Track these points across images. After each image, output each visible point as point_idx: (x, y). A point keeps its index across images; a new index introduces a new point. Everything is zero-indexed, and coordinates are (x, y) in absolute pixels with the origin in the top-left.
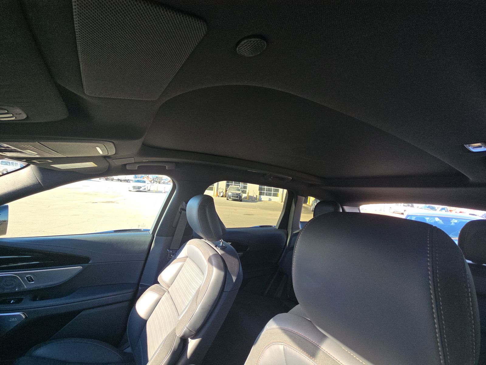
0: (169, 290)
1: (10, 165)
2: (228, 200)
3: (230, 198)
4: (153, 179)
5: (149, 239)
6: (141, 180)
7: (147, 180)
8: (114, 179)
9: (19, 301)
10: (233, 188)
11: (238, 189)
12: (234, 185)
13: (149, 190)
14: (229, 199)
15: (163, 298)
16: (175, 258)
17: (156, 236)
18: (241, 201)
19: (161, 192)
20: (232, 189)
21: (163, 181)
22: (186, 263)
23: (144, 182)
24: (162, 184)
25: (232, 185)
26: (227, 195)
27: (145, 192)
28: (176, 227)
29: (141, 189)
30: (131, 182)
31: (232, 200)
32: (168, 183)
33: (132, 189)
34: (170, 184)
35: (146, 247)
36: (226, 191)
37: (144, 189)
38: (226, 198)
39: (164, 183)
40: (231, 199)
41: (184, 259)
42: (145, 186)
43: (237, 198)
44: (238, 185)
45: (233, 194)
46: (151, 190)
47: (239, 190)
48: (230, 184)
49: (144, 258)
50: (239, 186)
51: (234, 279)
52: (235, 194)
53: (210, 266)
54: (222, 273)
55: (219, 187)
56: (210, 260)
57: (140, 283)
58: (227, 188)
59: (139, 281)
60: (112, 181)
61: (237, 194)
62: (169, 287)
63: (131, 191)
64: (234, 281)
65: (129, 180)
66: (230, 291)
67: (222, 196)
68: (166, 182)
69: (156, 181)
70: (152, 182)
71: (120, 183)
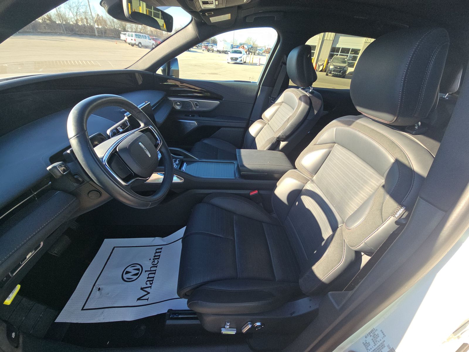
0: (269, 123)
1: (142, 38)
2: (327, 75)
3: (330, 73)
4: (248, 50)
5: (257, 88)
6: (238, 51)
7: (243, 50)
8: (214, 50)
9: (193, 116)
10: (338, 59)
11: (343, 60)
12: (340, 55)
13: (245, 62)
14: (329, 75)
15: (265, 127)
16: (274, 103)
17: (262, 85)
18: (344, 77)
19: (256, 64)
20: (336, 61)
21: (257, 52)
22: (282, 106)
23: (241, 53)
24: (256, 55)
25: (337, 55)
26: (328, 69)
27: (242, 64)
28: (276, 80)
29: (238, 61)
30: (229, 53)
31: (333, 76)
32: (263, 54)
33: (230, 61)
34: (265, 56)
35: (255, 93)
36: (328, 63)
37: (240, 61)
38: (325, 73)
39: (259, 54)
40: (332, 74)
41: (281, 104)
42: (241, 57)
43: (339, 73)
44: (345, 55)
45: (336, 67)
46: (246, 62)
47: (344, 62)
48: (335, 53)
49: (253, 102)
50: (346, 57)
51: (316, 112)
52: (338, 67)
53: (300, 102)
54: (308, 107)
55: (320, 59)
56: (300, 99)
57: (251, 119)
58: (329, 60)
59: (250, 118)
60: (213, 53)
61: (341, 68)
62: (269, 121)
63: (229, 63)
64: (315, 114)
65: (226, 51)
66: (311, 120)
67: (321, 71)
68: (261, 52)
69: (251, 52)
70: (248, 53)
71: (219, 54)
